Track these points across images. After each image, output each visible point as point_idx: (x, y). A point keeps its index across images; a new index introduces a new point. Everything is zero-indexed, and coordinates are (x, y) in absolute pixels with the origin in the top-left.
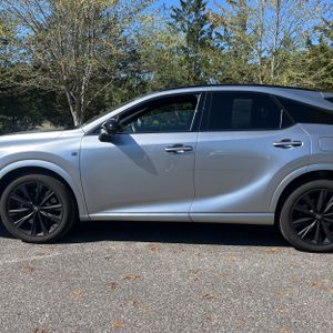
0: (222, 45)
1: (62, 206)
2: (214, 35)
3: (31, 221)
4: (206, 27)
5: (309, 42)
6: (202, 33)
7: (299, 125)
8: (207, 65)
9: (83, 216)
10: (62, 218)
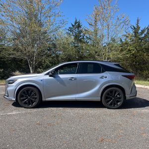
0: (88, 41)
1: (37, 96)
2: (85, 37)
3: (27, 102)
4: (82, 34)
5: (121, 40)
6: (81, 36)
7: (107, 72)
8: (83, 49)
9: (44, 99)
10: (37, 100)
